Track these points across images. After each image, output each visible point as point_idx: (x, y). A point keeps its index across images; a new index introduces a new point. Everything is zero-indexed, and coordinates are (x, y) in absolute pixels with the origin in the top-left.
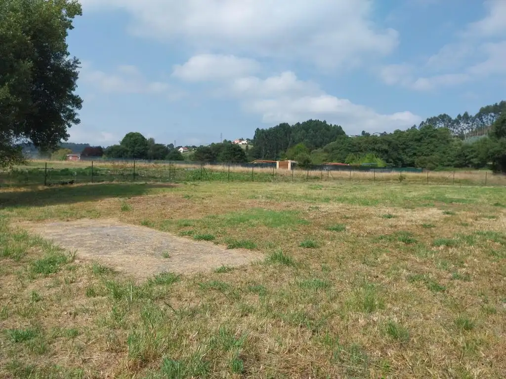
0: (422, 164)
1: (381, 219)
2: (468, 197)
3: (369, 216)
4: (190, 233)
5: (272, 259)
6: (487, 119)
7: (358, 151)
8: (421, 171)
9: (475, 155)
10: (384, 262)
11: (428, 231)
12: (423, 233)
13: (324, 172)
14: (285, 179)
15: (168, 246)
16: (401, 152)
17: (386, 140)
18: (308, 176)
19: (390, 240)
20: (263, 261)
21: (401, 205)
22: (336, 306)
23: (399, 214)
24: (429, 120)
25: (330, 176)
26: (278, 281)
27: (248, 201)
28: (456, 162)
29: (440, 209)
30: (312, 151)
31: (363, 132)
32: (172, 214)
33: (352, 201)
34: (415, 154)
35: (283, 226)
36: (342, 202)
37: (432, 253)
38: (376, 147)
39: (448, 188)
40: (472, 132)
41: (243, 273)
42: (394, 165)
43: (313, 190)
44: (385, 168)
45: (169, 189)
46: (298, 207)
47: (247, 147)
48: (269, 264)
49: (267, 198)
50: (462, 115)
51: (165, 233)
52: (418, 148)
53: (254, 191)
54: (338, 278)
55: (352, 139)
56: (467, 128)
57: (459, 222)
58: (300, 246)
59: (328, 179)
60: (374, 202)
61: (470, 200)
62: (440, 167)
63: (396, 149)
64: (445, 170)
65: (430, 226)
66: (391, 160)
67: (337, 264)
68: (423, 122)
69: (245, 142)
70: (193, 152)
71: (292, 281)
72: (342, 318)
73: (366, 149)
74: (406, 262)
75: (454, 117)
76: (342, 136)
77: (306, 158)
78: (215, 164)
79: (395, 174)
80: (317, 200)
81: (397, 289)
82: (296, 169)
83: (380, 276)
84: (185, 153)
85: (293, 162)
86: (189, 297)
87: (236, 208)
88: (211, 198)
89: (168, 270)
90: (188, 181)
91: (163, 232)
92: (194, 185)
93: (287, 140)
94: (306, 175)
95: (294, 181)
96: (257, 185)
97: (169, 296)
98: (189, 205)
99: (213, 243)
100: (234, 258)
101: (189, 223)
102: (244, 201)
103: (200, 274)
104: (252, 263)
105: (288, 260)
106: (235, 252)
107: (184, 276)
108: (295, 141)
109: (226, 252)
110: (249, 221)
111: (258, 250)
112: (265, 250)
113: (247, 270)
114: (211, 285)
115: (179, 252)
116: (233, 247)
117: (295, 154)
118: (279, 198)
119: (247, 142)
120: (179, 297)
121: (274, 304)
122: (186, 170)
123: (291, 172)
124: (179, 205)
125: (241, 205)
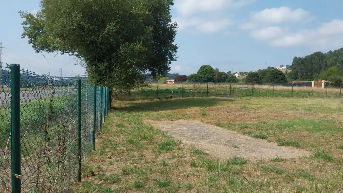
4: (249, 133)
5: (316, 155)
14: (320, 95)
15: (235, 140)
18: (340, 93)
20: (308, 156)
26: (323, 172)
32: (235, 119)
35: (322, 132)
41: (293, 164)
45: (231, 102)
46: (334, 118)
47: (286, 71)
48: (314, 160)
49: (307, 110)
51: (232, 131)
53: (294, 105)
58: (339, 148)
69: (285, 67)
70: (245, 76)
71: (335, 173)
77: (338, 79)
78: (262, 85)
82: (330, 88)
84: (239, 77)
85: (327, 82)
86: (256, 175)
87: (281, 117)
88: (261, 109)
89: (238, 156)
90: (243, 97)
91: (230, 131)
92: (248, 99)
93: (320, 65)
94: (339, 92)
95: (327, 97)
96: (296, 100)
97: (242, 173)
98: (246, 114)
99: (266, 141)
100: (283, 152)
101: (248, 126)
102: (287, 112)
103: (261, 161)
104: (299, 157)
105: (329, 158)
106: (284, 148)
107: (250, 161)
108: (328, 65)
109: (277, 148)
110: (293, 127)
111: (303, 148)
112: (308, 149)
113: (296, 162)
114: (270, 169)
115: (244, 145)
116: (283, 145)
117: (328, 76)
118: (316, 110)
119: (286, 67)
120: (249, 174)
121: (321, 188)
122: (241, 89)
123: (325, 89)
124: (239, 113)
125: (285, 114)
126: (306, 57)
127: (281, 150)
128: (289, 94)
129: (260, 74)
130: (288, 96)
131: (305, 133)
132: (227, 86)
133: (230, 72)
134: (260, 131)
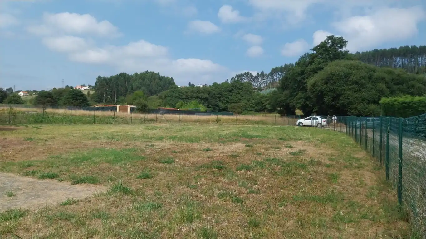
0: (233, 109)
1: (201, 152)
2: (263, 134)
3: (193, 150)
4: (34, 173)
5: (113, 190)
6: (276, 76)
7: (185, 99)
8: (232, 115)
9: (268, 103)
10: (202, 185)
11: (234, 159)
12: (231, 161)
13: (159, 115)
14: (126, 122)
15: (11, 186)
16: (218, 100)
17: (207, 91)
19: (208, 168)
20: (105, 192)
21: (216, 141)
22: (165, 221)
23: (214, 148)
24: (238, 76)
25: (163, 118)
26: (119, 208)
27: (90, 142)
28: (256, 108)
29: (243, 143)
30: (149, 98)
31: (190, 84)
32: (14, 156)
33: (180, 139)
34: (228, 102)
35: (123, 162)
36: (173, 140)
37: (236, 176)
38: (200, 95)
39: (250, 127)
40: (266, 86)
41: (88, 204)
42: (213, 110)
43: (150, 131)
44: (206, 112)
45: (9, 132)
46: (136, 146)
47: (89, 92)
48: (110, 195)
49: (109, 138)
50: (260, 73)
51: (7, 174)
52: (230, 97)
53: (95, 133)
54: (167, 200)
55: (181, 89)
56: (263, 83)
57: (256, 152)
58: (138, 178)
59: (162, 121)
60: (197, 139)
61: (264, 136)
62: (246, 111)
63: (214, 97)
64: (248, 114)
65: (235, 156)
66: (210, 106)
67: (167, 190)
68: (233, 77)
69: (86, 88)
70: (34, 96)
71: (131, 206)
72: (170, 230)
73: (191, 97)
74: (218, 183)
75: (254, 74)
76: (173, 86)
77: (144, 104)
78: (57, 108)
79: (213, 117)
80: (153, 139)
81: (211, 204)
82: (135, 113)
83: (199, 196)
84: (25, 97)
85: (133, 106)
86: (37, 229)
87: (79, 149)
88: (53, 139)
89: (13, 208)
90: (29, 124)
91: (5, 173)
92: (36, 127)
93: (126, 87)
94: (144, 118)
95: (133, 123)
96: (98, 127)
97: (16, 230)
98: (31, 147)
99: (57, 181)
100: (78, 192)
101: (32, 163)
102: (87, 142)
103: (46, 209)
104: (95, 195)
105: (127, 190)
106: (78, 187)
107: (30, 211)
108: (134, 89)
109: (70, 188)
110: (92, 159)
111: (101, 184)
112: (107, 183)
113: (91, 201)
114: (57, 216)
115: (24, 191)
116: (77, 183)
117: (134, 99)
118: (119, 138)
119: (88, 88)
120: (27, 229)
121: (115, 226)
122: (27, 113)
123: (131, 115)
124: (21, 147)
125: (84, 145)
126: (112, 77)
127: (74, 190)
128: (91, 120)
129: (55, 94)
130: (89, 123)
131: (105, 165)
132: (5, 108)
133: (10, 90)
134: (50, 168)
